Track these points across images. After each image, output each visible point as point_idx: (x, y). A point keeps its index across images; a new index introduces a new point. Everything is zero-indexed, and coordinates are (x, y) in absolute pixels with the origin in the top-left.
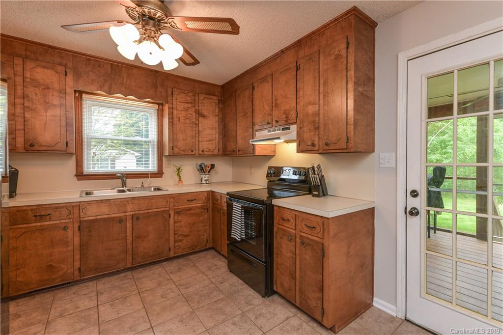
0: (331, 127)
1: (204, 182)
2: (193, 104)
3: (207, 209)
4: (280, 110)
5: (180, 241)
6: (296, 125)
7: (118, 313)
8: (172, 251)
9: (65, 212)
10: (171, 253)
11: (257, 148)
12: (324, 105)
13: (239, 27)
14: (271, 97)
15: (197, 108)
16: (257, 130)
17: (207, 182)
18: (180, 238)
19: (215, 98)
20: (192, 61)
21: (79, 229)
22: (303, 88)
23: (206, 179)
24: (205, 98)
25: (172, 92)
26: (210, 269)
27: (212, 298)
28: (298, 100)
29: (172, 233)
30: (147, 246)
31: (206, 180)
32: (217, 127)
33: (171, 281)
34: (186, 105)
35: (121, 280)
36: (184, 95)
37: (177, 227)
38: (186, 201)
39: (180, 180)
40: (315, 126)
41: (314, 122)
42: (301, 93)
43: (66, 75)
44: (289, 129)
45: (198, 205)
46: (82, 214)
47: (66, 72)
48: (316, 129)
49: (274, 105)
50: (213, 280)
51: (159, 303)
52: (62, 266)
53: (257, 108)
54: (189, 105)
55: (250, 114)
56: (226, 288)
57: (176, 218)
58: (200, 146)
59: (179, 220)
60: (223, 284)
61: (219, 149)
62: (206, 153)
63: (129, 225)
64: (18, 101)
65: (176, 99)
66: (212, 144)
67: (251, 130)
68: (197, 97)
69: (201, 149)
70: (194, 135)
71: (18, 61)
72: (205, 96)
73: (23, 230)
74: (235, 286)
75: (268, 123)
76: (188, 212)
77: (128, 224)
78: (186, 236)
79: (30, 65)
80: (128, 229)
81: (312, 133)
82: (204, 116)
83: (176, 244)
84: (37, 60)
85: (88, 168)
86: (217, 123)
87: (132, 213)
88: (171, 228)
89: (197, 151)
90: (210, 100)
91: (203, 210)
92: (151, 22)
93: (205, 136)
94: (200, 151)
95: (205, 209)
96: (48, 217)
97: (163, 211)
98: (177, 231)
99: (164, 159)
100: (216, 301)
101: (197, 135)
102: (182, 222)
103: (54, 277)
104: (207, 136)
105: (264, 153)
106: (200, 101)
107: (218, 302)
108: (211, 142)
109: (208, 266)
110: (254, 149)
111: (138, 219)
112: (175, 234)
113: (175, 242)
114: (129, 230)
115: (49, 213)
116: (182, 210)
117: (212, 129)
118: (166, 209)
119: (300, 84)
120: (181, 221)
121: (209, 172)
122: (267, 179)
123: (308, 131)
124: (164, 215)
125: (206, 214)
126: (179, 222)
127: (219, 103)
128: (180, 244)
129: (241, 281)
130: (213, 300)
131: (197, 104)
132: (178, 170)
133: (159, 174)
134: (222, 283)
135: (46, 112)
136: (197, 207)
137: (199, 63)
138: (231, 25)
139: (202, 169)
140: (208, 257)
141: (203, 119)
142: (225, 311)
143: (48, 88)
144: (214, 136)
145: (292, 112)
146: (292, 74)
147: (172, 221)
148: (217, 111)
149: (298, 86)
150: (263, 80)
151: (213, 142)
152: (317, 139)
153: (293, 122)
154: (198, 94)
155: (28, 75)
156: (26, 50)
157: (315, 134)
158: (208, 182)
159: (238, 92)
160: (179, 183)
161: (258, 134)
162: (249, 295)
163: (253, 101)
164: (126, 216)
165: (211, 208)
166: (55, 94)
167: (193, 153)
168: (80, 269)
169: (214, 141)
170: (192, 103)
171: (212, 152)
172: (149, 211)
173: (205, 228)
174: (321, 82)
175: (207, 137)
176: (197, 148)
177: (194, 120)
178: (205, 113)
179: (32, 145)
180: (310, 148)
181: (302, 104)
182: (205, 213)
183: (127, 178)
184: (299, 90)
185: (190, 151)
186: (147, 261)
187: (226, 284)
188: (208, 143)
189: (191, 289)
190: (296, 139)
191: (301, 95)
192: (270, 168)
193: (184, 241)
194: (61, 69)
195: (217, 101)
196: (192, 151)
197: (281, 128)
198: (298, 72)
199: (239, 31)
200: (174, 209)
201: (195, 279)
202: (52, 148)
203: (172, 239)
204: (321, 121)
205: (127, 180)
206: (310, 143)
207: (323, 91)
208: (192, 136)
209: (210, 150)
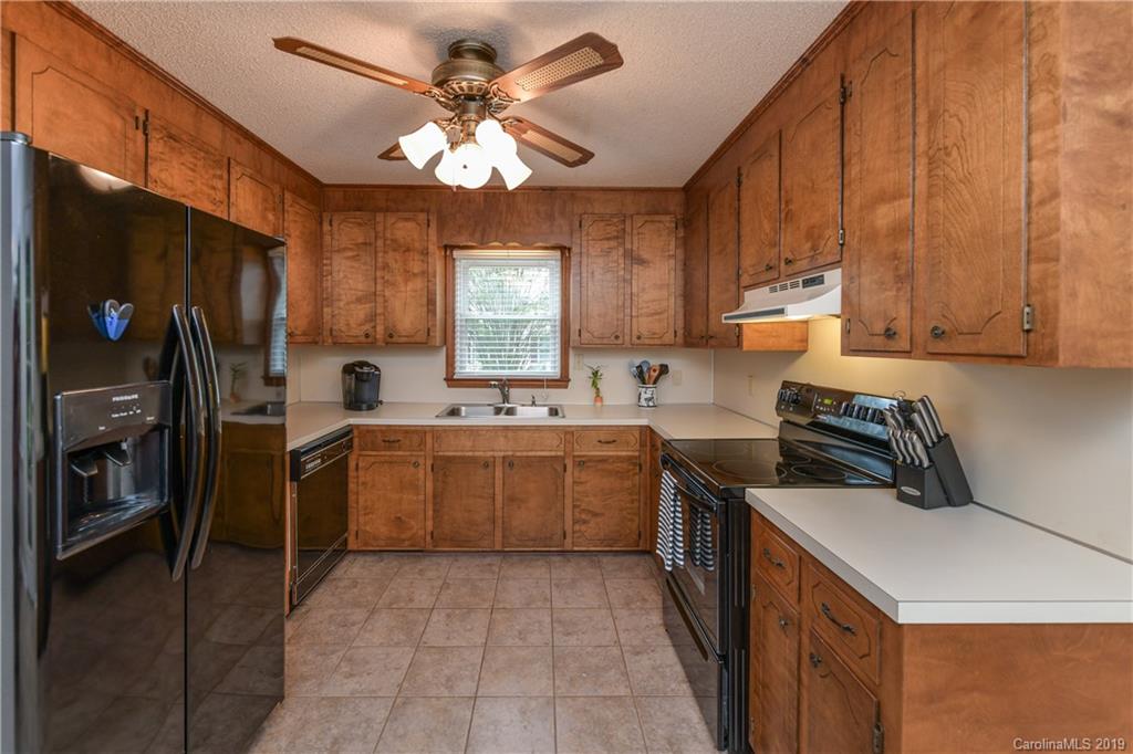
0: (955, 270)
1: (643, 403)
2: (620, 240)
3: (640, 466)
4: (798, 228)
5: (585, 522)
6: (840, 270)
7: (448, 638)
8: (569, 540)
9: (416, 439)
10: (566, 541)
11: (746, 332)
12: (930, 196)
13: (614, 47)
14: (776, 195)
15: (629, 247)
16: (748, 287)
17: (651, 404)
18: (583, 516)
19: (668, 218)
20: (578, 156)
21: (432, 470)
22: (861, 151)
23: (649, 396)
24: (646, 221)
25: (580, 222)
26: (628, 604)
27: (601, 685)
28: (847, 194)
29: (568, 502)
30: (526, 518)
31: (648, 400)
32: (672, 281)
33: (548, 605)
34: (606, 244)
35: (481, 571)
36: (602, 224)
37: (578, 492)
38: (595, 442)
39: (598, 396)
40: (897, 268)
41: (895, 256)
42: (854, 171)
43: (429, 225)
44: (822, 282)
45: (619, 453)
46: (436, 445)
47: (428, 221)
48: (899, 279)
49: (783, 216)
50: (623, 637)
51: (510, 647)
52: (413, 523)
53: (746, 230)
54: (613, 243)
55: (732, 247)
56: (639, 671)
57: (576, 474)
58: (635, 327)
59: (582, 480)
60: (637, 658)
61: (675, 332)
62: (647, 341)
63: (499, 474)
64: (379, 274)
65: (588, 234)
66: (660, 321)
67: (733, 288)
68: (628, 223)
69: (635, 333)
70: (620, 303)
71: (380, 217)
72: (647, 218)
73: (373, 460)
74: (663, 677)
75: (770, 268)
76: (600, 466)
77: (497, 473)
78: (595, 515)
79: (391, 219)
80: (497, 481)
81: (888, 293)
82: (642, 262)
83: (577, 527)
84: (398, 211)
85: (461, 368)
86: (673, 273)
87: (502, 454)
88: (568, 492)
89: (627, 338)
90: (657, 224)
91: (631, 467)
92: (473, 105)
93: (645, 305)
94: (634, 339)
95: (635, 464)
96: (397, 445)
97: (552, 457)
98: (578, 500)
99: (571, 353)
100: (604, 697)
101: (628, 303)
102: (589, 484)
103: (403, 536)
104: (650, 304)
105: (771, 344)
106: (635, 232)
107: (609, 702)
108: (657, 317)
109: (628, 596)
110: (739, 336)
111: (511, 465)
112: (574, 507)
113: (574, 524)
114: (499, 483)
115: (397, 439)
116: (590, 461)
117: (661, 287)
118: (559, 454)
119: (853, 145)
120: (586, 482)
121: (655, 383)
122: (778, 415)
123: (874, 286)
124: (555, 465)
125: (637, 477)
126: (581, 483)
127: (676, 228)
128: (583, 528)
129: (679, 668)
130: (601, 692)
131: (628, 238)
132: (595, 374)
133: (562, 381)
134: (638, 653)
135: (406, 284)
136: (618, 457)
137: (592, 155)
138: (596, 49)
139: (641, 375)
140: (639, 571)
141: (641, 268)
142: (611, 737)
143: (408, 250)
144: (665, 304)
145: (829, 232)
146: (830, 118)
147: (569, 480)
148: (672, 246)
149: (846, 151)
150: (761, 154)
151: (662, 316)
152: (903, 312)
153: (830, 259)
154: (632, 216)
155: (388, 235)
156: (387, 200)
157: (896, 296)
158: (653, 404)
159: (712, 195)
160: (596, 401)
161: (749, 296)
162: (684, 720)
163: (739, 213)
164: (494, 457)
165: (648, 465)
166: (416, 258)
167: (620, 341)
168: (432, 533)
169: (666, 315)
170: (617, 238)
171: (661, 338)
172: (531, 454)
173: (636, 504)
174: (922, 117)
175: (648, 307)
176: (627, 331)
177: (622, 273)
178: (645, 256)
179: (391, 336)
180: (879, 342)
181: (857, 202)
182: (635, 474)
183: (510, 386)
184: (850, 160)
185: (613, 338)
186: (526, 546)
187: (645, 662)
188: (650, 318)
189: (573, 641)
190: (839, 312)
191: (853, 173)
192: (786, 385)
193: (592, 524)
194: (422, 217)
195: (674, 225)
196: (617, 337)
197: (800, 280)
198: (848, 106)
199: (620, 57)
200: (574, 456)
201: (590, 618)
202: (412, 340)
203: (568, 513)
204: (921, 252)
205: (511, 390)
206: (879, 327)
207: (926, 148)
208: (618, 306)
209: (654, 334)
